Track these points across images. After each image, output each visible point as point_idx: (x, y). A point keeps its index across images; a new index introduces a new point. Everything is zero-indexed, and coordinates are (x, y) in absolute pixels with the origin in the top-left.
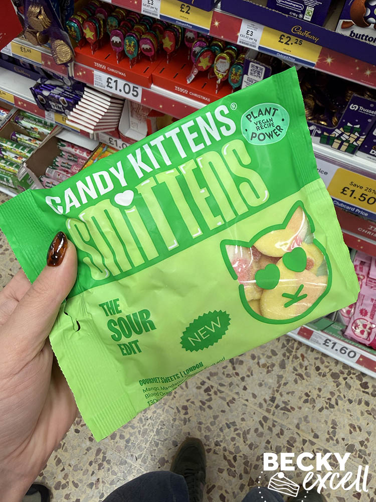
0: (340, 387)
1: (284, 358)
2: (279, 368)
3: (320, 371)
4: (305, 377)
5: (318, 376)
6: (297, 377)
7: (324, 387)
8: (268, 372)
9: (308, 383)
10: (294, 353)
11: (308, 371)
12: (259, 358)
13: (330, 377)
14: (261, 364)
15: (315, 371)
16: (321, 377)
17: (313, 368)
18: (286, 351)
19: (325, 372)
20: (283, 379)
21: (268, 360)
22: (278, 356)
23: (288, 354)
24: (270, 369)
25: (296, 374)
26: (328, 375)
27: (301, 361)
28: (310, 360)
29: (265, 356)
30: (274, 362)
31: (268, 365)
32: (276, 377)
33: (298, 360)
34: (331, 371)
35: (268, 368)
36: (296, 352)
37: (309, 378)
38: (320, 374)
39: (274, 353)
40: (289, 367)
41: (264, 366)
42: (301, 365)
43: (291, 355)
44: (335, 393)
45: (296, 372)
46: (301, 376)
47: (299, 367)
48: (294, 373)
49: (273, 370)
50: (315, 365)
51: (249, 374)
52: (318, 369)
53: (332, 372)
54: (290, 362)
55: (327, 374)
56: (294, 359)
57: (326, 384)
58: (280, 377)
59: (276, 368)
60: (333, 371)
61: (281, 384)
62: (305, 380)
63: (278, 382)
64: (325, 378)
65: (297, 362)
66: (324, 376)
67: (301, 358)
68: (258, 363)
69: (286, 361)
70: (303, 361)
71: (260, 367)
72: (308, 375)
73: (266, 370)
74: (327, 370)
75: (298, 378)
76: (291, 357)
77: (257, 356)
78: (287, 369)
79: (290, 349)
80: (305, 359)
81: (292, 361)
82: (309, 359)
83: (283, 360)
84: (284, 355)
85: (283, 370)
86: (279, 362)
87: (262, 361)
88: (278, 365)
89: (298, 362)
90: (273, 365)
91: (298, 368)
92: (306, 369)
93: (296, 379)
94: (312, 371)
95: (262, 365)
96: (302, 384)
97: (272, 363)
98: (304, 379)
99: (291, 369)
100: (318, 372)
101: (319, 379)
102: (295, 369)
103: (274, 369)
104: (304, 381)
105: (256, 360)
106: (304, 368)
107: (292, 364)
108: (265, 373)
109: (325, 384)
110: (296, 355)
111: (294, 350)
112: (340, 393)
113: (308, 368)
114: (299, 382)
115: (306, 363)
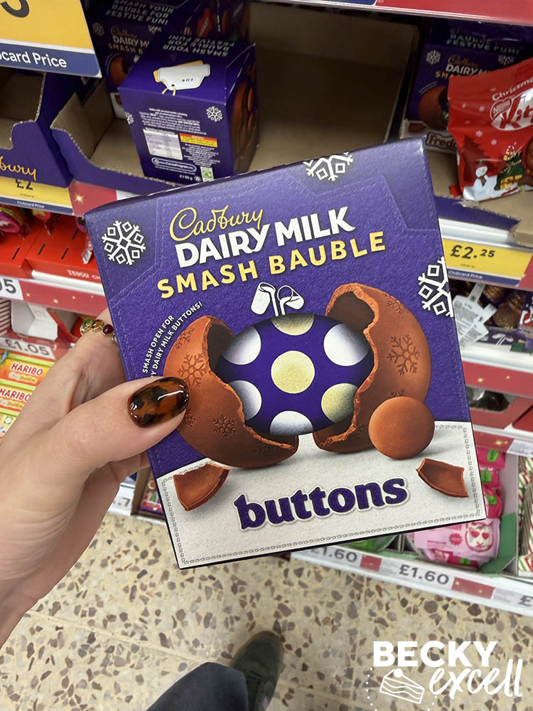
0: (441, 622)
1: (354, 600)
2: (348, 618)
3: (408, 605)
4: (388, 621)
5: (407, 614)
6: (377, 625)
7: (419, 629)
8: (334, 629)
9: (394, 631)
10: (365, 588)
11: (390, 610)
12: (317, 611)
13: (424, 611)
14: (320, 620)
15: (402, 608)
16: (412, 614)
17: (397, 603)
18: (354, 589)
19: (415, 606)
20: (358, 635)
21: (330, 610)
22: (343, 600)
23: (357, 592)
24: (335, 624)
25: (375, 622)
26: (421, 609)
27: (378, 597)
28: (391, 592)
29: (325, 604)
30: (339, 611)
31: (331, 618)
32: (347, 634)
33: (373, 596)
34: (424, 601)
35: (332, 623)
36: (368, 585)
37: (395, 622)
38: (408, 611)
39: (336, 596)
40: (363, 613)
41: (326, 621)
42: (379, 604)
43: (361, 592)
44: (437, 635)
45: (374, 618)
46: (382, 621)
47: (377, 607)
48: (370, 620)
49: (340, 625)
50: (399, 597)
51: (306, 641)
52: (404, 603)
53: (426, 602)
54: (363, 604)
55: (419, 608)
56: (367, 598)
57: (421, 624)
58: (353, 633)
59: (345, 620)
60: (426, 600)
61: (356, 643)
62: (390, 627)
63: (352, 641)
64: (417, 615)
65: (373, 600)
66: (415, 611)
67: (377, 593)
68: (317, 620)
69: (357, 604)
70: (381, 596)
71: (320, 625)
72: (392, 617)
73: (329, 628)
74: (418, 601)
75: (378, 628)
76: (363, 595)
77: (312, 608)
78: (360, 617)
79: (359, 582)
80: (383, 593)
81: (366, 601)
82: (389, 591)
83: (353, 603)
84: (352, 595)
85: (356, 619)
86: (346, 609)
87: (322, 615)
88: (347, 615)
89: (375, 601)
90: (339, 616)
91: (376, 610)
92: (388, 608)
93: (376, 628)
94: (396, 608)
95: (323, 621)
96: (386, 634)
97: (337, 613)
98: (387, 626)
99: (367, 615)
100: (405, 609)
101: (408, 619)
102: (372, 614)
103: (341, 622)
104: (389, 629)
105: (313, 616)
106: (384, 607)
107: (366, 605)
108: (330, 633)
109: (418, 625)
110: (369, 589)
111: (365, 583)
112: (443, 632)
113: (390, 605)
114: (381, 632)
115: (385, 599)
